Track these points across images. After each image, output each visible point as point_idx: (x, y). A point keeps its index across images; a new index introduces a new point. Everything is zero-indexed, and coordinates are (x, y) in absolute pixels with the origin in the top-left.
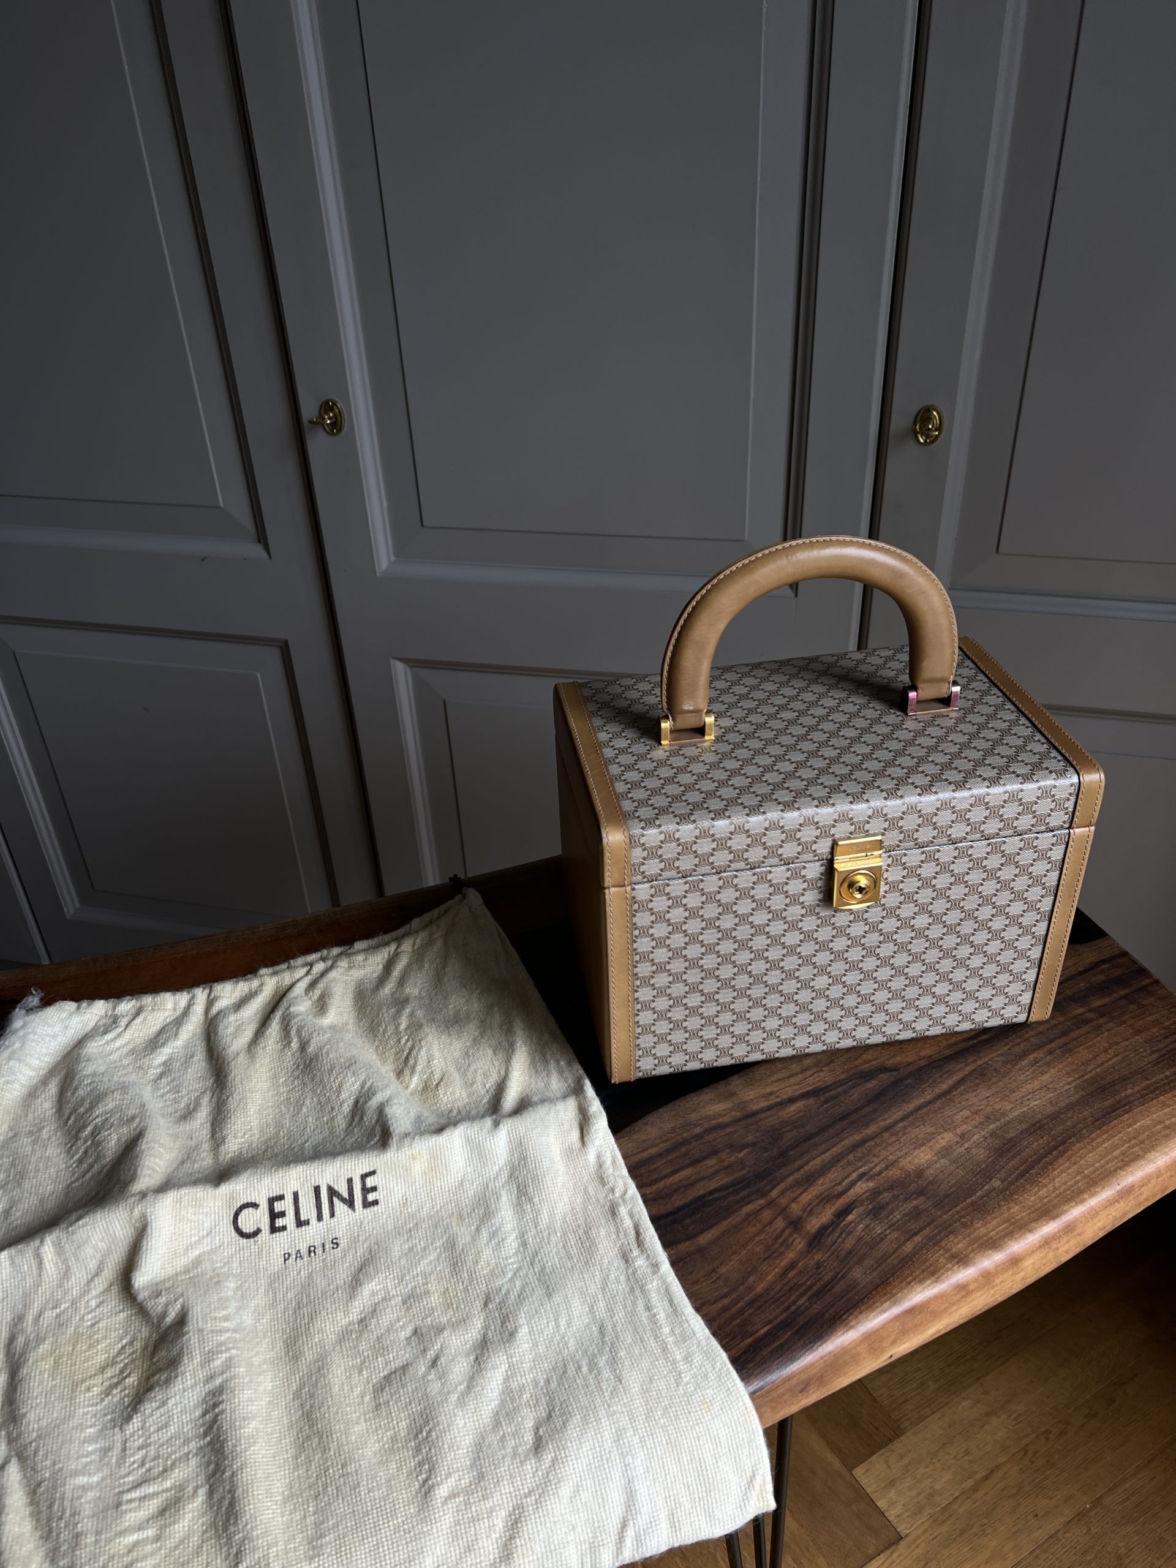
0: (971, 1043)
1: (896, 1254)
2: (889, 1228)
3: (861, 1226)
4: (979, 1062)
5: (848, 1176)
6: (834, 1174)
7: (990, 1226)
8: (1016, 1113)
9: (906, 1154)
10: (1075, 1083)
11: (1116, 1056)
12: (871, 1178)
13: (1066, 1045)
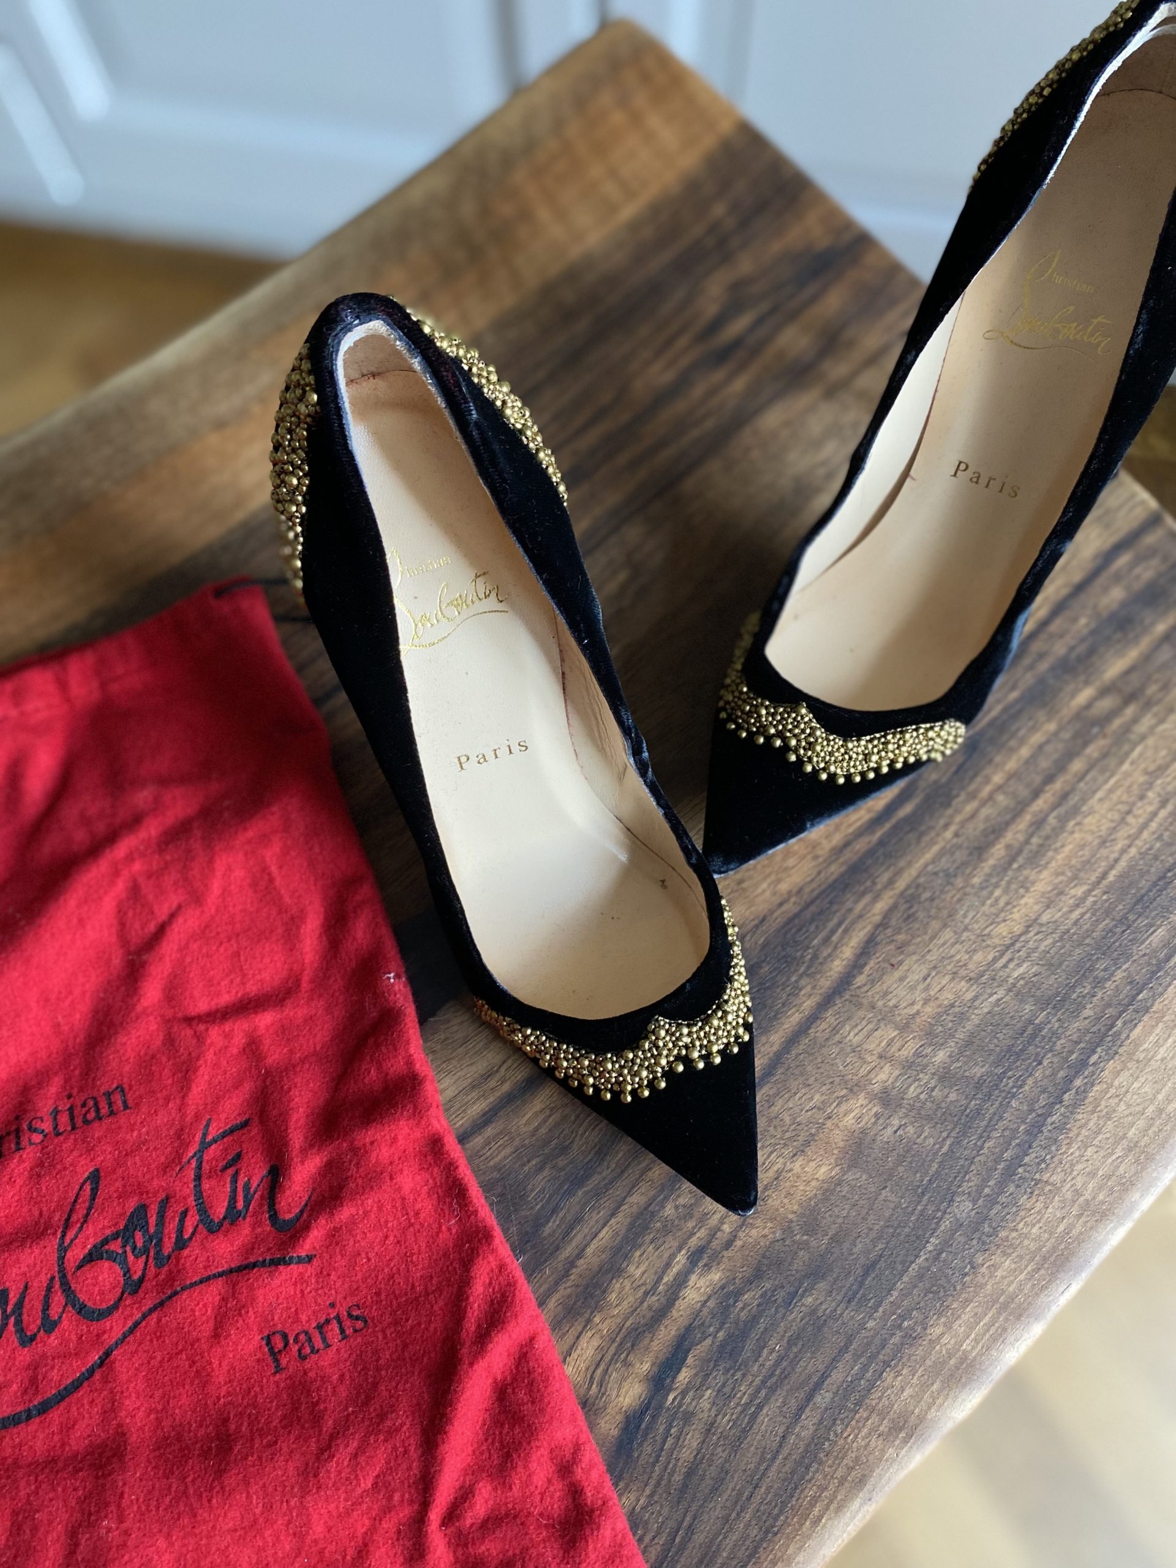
0: (879, 834)
1: (785, 1451)
2: (764, 1382)
3: (709, 1392)
4: (901, 884)
5: (668, 1265)
6: (639, 1269)
7: (959, 1327)
8: (986, 1010)
9: (779, 1173)
10: (1091, 899)
11: (1163, 804)
12: (715, 1258)
13: (1064, 796)
